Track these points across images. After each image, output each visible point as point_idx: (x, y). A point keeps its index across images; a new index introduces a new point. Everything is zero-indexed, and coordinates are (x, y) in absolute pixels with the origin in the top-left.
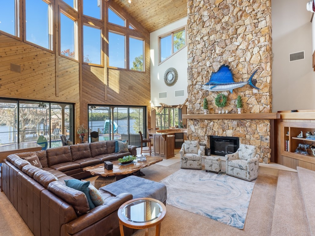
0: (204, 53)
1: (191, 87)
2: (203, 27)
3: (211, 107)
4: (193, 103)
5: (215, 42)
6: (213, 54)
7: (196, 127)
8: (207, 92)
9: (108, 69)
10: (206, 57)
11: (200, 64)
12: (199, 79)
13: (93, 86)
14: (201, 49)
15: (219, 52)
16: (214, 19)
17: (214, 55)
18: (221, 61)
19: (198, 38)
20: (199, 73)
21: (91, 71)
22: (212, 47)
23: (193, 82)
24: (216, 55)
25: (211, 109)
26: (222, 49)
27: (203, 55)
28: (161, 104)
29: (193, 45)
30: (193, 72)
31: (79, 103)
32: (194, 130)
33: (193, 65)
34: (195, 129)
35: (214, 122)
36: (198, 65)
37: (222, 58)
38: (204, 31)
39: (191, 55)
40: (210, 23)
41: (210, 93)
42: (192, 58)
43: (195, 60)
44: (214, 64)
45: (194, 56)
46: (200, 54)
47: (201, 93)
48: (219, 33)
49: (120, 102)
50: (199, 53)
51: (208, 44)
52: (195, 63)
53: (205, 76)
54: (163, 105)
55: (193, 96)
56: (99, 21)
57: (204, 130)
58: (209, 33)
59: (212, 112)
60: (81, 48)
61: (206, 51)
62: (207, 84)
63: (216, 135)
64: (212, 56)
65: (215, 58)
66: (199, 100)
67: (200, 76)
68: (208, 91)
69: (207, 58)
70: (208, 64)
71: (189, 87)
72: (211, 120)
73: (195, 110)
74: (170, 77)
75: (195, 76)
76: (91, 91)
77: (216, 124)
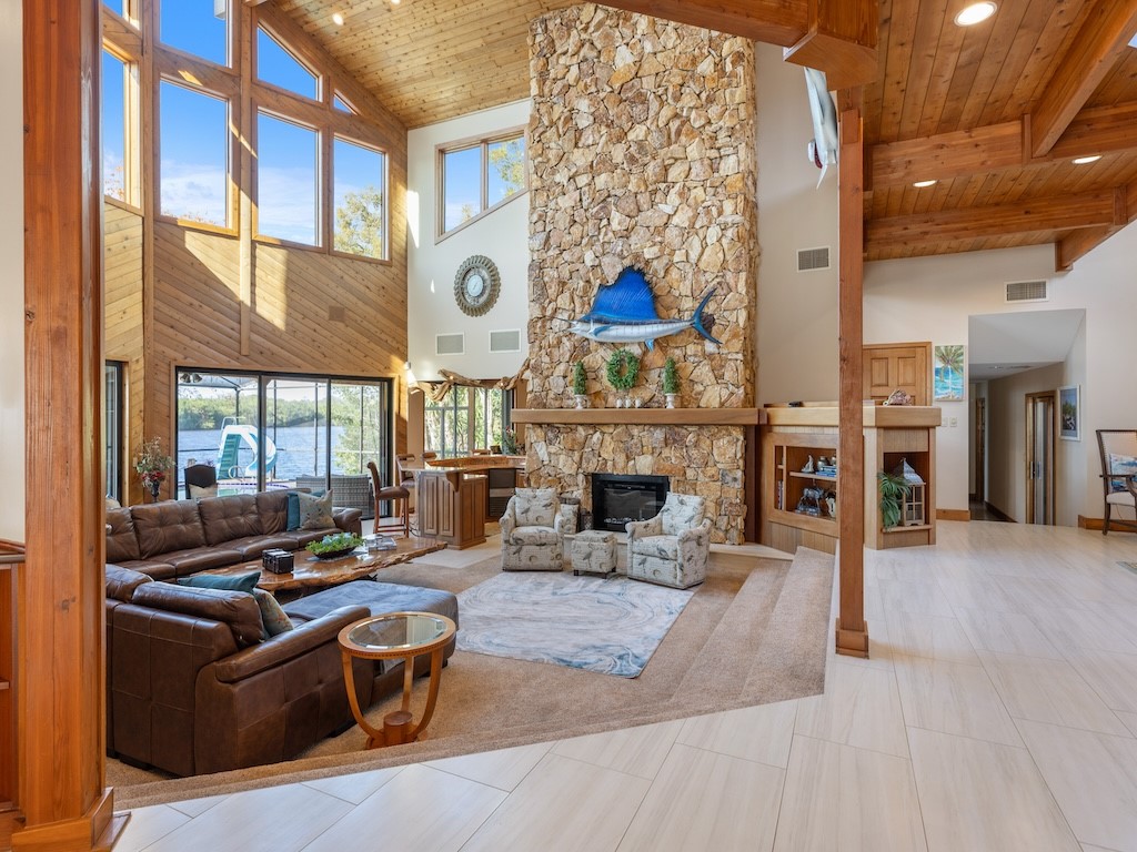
0: (577, 226)
1: (539, 324)
2: (576, 146)
3: (597, 387)
4: (546, 373)
5: (609, 196)
6: (604, 230)
7: (553, 449)
8: (586, 343)
9: (254, 243)
10: (582, 238)
11: (566, 256)
12: (563, 301)
13: (196, 303)
14: (570, 211)
15: (619, 228)
16: (608, 126)
17: (606, 234)
18: (625, 253)
19: (561, 177)
20: (564, 284)
21: (187, 246)
22: (602, 208)
23: (544, 309)
24: (610, 234)
25: (597, 394)
26: (628, 219)
27: (576, 230)
28: (444, 373)
29: (545, 194)
30: (546, 279)
31: (142, 362)
32: (546, 458)
33: (545, 256)
34: (549, 454)
35: (603, 433)
36: (560, 260)
37: (626, 246)
38: (580, 158)
39: (540, 226)
40: (597, 137)
41: (593, 346)
42: (543, 235)
43: (552, 241)
44: (606, 260)
45: (548, 230)
46: (567, 225)
47: (567, 344)
48: (619, 171)
49: (299, 361)
50: (562, 221)
51: (590, 200)
52: (551, 253)
53: (581, 294)
54: (451, 378)
55: (543, 352)
56: (225, 73)
57: (576, 456)
58: (591, 166)
59: (598, 402)
60: (150, 164)
61: (585, 220)
62: (586, 320)
63: (610, 471)
64: (601, 237)
65: (609, 243)
66: (562, 367)
67: (567, 294)
68: (587, 339)
69: (586, 239)
70: (589, 258)
71: (532, 323)
72: (594, 426)
73: (551, 395)
74: (475, 285)
75: (552, 291)
76: (187, 321)
77: (607, 438)
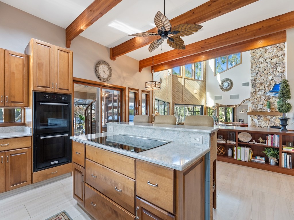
0: (266, 71)
1: (254, 93)
2: (266, 53)
3: (273, 107)
4: (256, 104)
5: (277, 63)
6: (275, 71)
7: (260, 121)
8: (269, 97)
9: (185, 79)
10: (268, 73)
11: (263, 77)
12: (262, 87)
14: (264, 68)
15: (281, 70)
16: (276, 48)
17: (276, 72)
18: (283, 76)
19: (261, 60)
20: (262, 84)
22: (274, 66)
23: (256, 90)
24: (277, 72)
25: (273, 108)
26: (283, 68)
27: (266, 72)
28: (217, 104)
29: (256, 64)
30: (256, 83)
32: (257, 123)
33: (256, 78)
34: (259, 122)
35: (276, 117)
36: (261, 78)
37: (283, 75)
38: (267, 56)
39: (254, 71)
40: (273, 50)
41: (271, 97)
42: (256, 73)
43: (258, 74)
44: (276, 78)
45: (257, 72)
46: (263, 71)
47: (263, 97)
48: (280, 58)
50: (262, 70)
51: (271, 65)
52: (258, 77)
53: (268, 86)
54: (219, 105)
55: (255, 99)
57: (268, 122)
58: (271, 57)
59: (273, 110)
61: (269, 69)
63: (278, 126)
64: (274, 73)
65: (277, 74)
66: (262, 102)
67: (263, 86)
68: (270, 96)
69: (270, 74)
70: (270, 78)
71: (252, 93)
72: (273, 116)
73: (258, 109)
74: (226, 85)
75: (258, 85)
77: (278, 118)
